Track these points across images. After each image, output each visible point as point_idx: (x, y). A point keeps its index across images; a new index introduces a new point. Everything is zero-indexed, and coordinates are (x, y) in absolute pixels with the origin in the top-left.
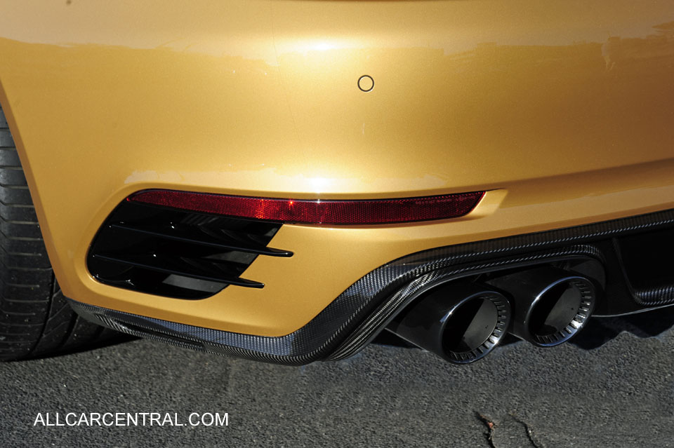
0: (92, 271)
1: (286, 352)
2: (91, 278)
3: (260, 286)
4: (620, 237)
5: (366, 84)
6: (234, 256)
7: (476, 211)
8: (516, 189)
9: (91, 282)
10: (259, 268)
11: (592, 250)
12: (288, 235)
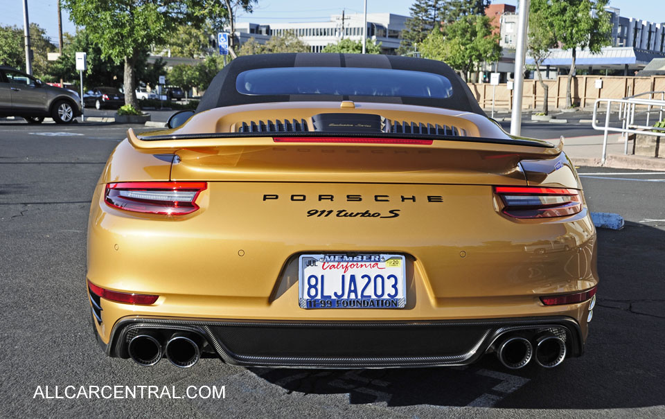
5: (116, 247)
8: (168, 297)
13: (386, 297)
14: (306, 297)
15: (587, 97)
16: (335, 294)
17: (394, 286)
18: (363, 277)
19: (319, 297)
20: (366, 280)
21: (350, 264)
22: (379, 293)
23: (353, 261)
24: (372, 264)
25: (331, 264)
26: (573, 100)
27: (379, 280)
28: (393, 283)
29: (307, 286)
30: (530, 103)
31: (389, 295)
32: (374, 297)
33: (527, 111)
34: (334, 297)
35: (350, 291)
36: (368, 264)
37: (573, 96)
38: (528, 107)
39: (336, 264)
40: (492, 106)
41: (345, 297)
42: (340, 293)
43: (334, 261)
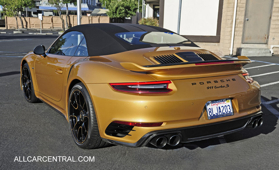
0: (106, 133)
1: (135, 146)
2: (106, 134)
3: (131, 135)
4: (184, 130)
5: (146, 107)
6: (127, 131)
7: (162, 125)
8: (168, 122)
9: (105, 135)
10: (131, 133)
11: (180, 132)
12: (135, 128)
13: (228, 112)
14: (209, 116)
15: (74, 24)
16: (216, 113)
17: (230, 109)
18: (222, 107)
19: (212, 115)
20: (223, 107)
21: (218, 103)
22: (227, 111)
23: (219, 102)
24: (223, 102)
25: (213, 104)
26: (69, 25)
27: (226, 107)
28: (229, 108)
29: (208, 112)
30: (51, 26)
31: (229, 111)
32: (225, 113)
33: (50, 29)
34: (216, 115)
35: (220, 112)
36: (222, 102)
37: (68, 23)
38: (50, 28)
39: (214, 104)
40: (34, 27)
41: (219, 114)
42: (217, 113)
43: (214, 103)
